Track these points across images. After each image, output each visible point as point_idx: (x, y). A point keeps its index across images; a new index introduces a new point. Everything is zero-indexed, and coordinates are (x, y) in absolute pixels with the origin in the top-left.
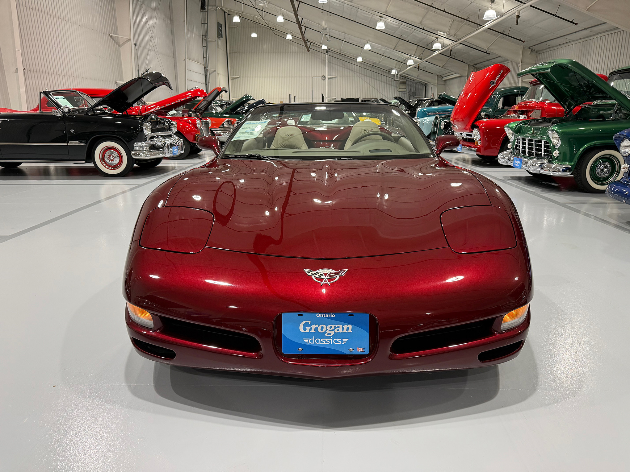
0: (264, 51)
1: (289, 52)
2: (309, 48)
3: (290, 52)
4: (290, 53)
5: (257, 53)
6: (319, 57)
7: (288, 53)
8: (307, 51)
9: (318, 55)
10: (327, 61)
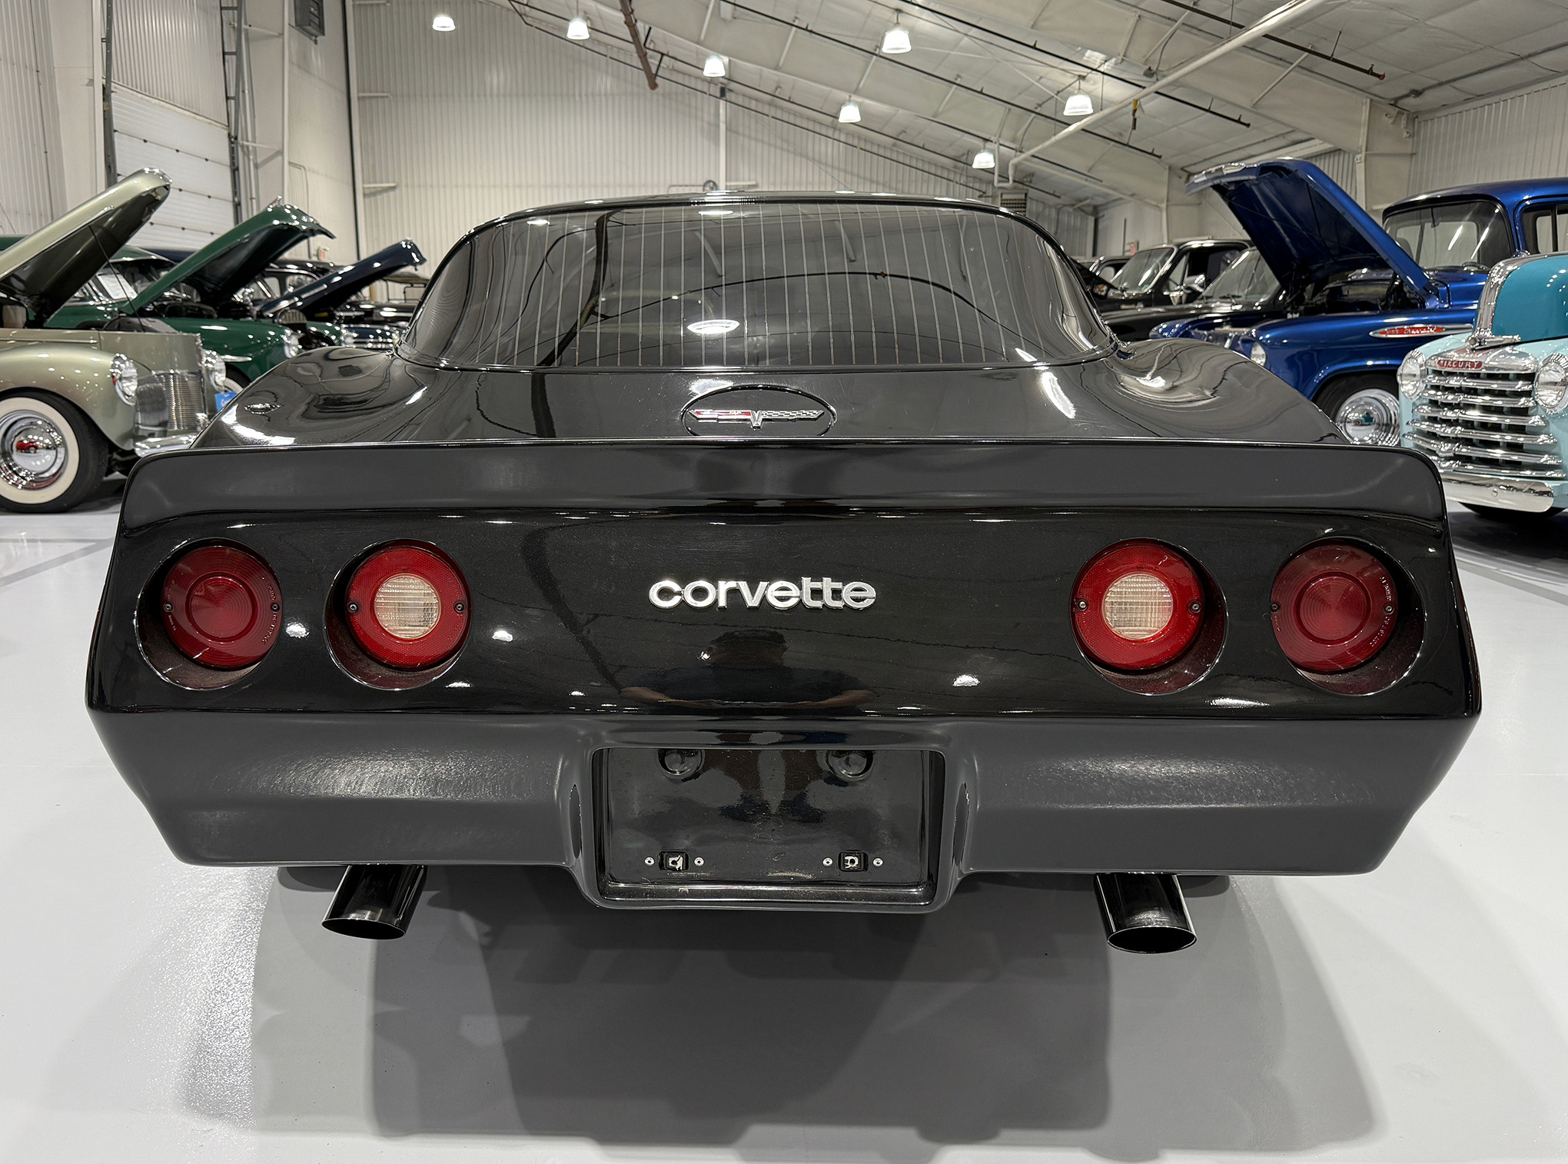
0: (488, 92)
1: (580, 95)
2: (656, 75)
3: (584, 92)
4: (584, 97)
5: (463, 99)
6: (693, 111)
7: (577, 98)
8: (648, 88)
9: (690, 106)
10: (723, 127)
